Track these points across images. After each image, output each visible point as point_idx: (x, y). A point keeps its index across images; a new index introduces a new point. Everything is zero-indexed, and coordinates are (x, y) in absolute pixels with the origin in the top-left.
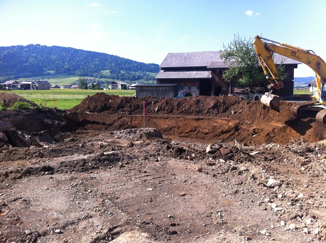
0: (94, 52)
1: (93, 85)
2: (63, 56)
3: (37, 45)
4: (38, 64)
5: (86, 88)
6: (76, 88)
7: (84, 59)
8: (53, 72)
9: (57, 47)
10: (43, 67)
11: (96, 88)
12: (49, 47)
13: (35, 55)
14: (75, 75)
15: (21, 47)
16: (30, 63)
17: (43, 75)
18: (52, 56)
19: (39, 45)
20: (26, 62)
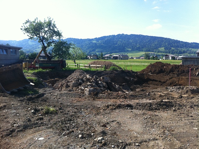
0: (155, 37)
1: (153, 57)
2: (136, 40)
3: (123, 34)
4: (122, 45)
5: (149, 59)
6: (143, 59)
7: (149, 41)
8: (130, 49)
9: (133, 35)
10: (125, 47)
11: (155, 58)
12: (129, 35)
13: (121, 40)
14: (142, 51)
15: (114, 36)
16: (118, 44)
17: (125, 51)
18: (130, 41)
19: (124, 34)
20: (116, 44)
